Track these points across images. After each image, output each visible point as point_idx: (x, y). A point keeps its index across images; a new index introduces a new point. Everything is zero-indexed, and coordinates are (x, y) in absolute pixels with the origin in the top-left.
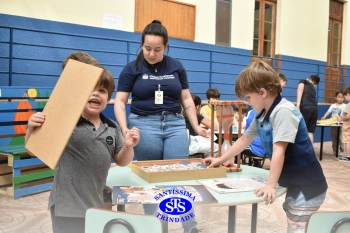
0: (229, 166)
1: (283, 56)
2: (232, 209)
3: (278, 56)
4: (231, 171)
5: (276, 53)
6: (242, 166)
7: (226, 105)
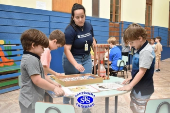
0: (103, 77)
1: (124, 22)
2: (107, 99)
3: (122, 22)
4: (104, 79)
5: (121, 20)
6: (110, 77)
7: (101, 47)
